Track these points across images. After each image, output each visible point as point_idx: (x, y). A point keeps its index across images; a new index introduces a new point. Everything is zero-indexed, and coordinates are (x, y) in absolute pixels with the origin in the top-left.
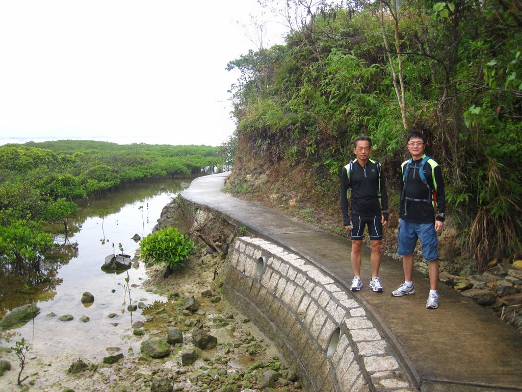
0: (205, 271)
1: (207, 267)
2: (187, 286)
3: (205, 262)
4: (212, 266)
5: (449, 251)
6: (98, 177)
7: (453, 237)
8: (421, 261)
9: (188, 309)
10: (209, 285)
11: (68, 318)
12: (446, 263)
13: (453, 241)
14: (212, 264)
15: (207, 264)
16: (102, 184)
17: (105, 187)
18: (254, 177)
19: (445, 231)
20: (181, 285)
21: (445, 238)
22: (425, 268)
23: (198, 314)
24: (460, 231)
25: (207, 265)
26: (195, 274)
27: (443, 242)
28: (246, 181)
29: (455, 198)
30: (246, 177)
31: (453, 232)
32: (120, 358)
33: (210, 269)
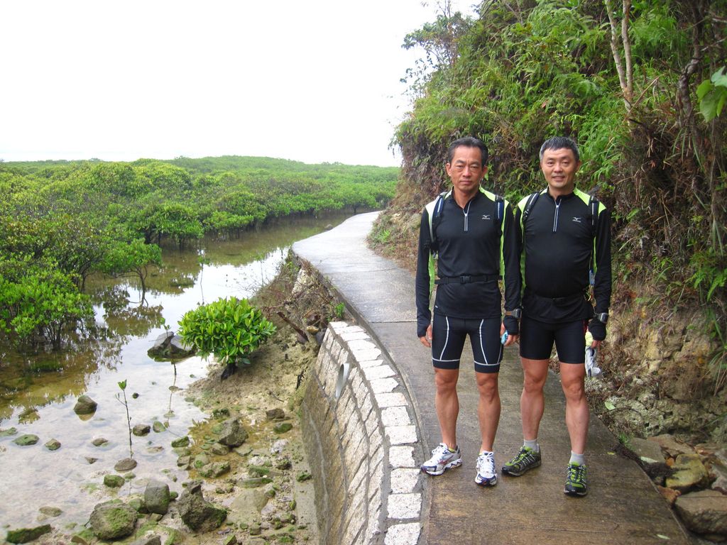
0: (288, 373)
1: (292, 366)
2: (250, 397)
3: (289, 358)
4: (300, 365)
5: (692, 386)
6: (233, 207)
7: (703, 357)
8: (636, 399)
9: (222, 442)
10: (286, 397)
11: (27, 440)
12: (686, 408)
13: (702, 364)
14: (300, 362)
15: (292, 361)
16: (234, 219)
17: (238, 222)
18: (404, 217)
19: (689, 344)
20: (242, 393)
21: (688, 357)
22: (640, 414)
23: (238, 454)
24: (719, 346)
25: (292, 363)
26: (270, 377)
27: (685, 365)
28: (391, 223)
29: (710, 277)
30: (391, 217)
31: (704, 346)
32: (43, 534)
33: (295, 369)
